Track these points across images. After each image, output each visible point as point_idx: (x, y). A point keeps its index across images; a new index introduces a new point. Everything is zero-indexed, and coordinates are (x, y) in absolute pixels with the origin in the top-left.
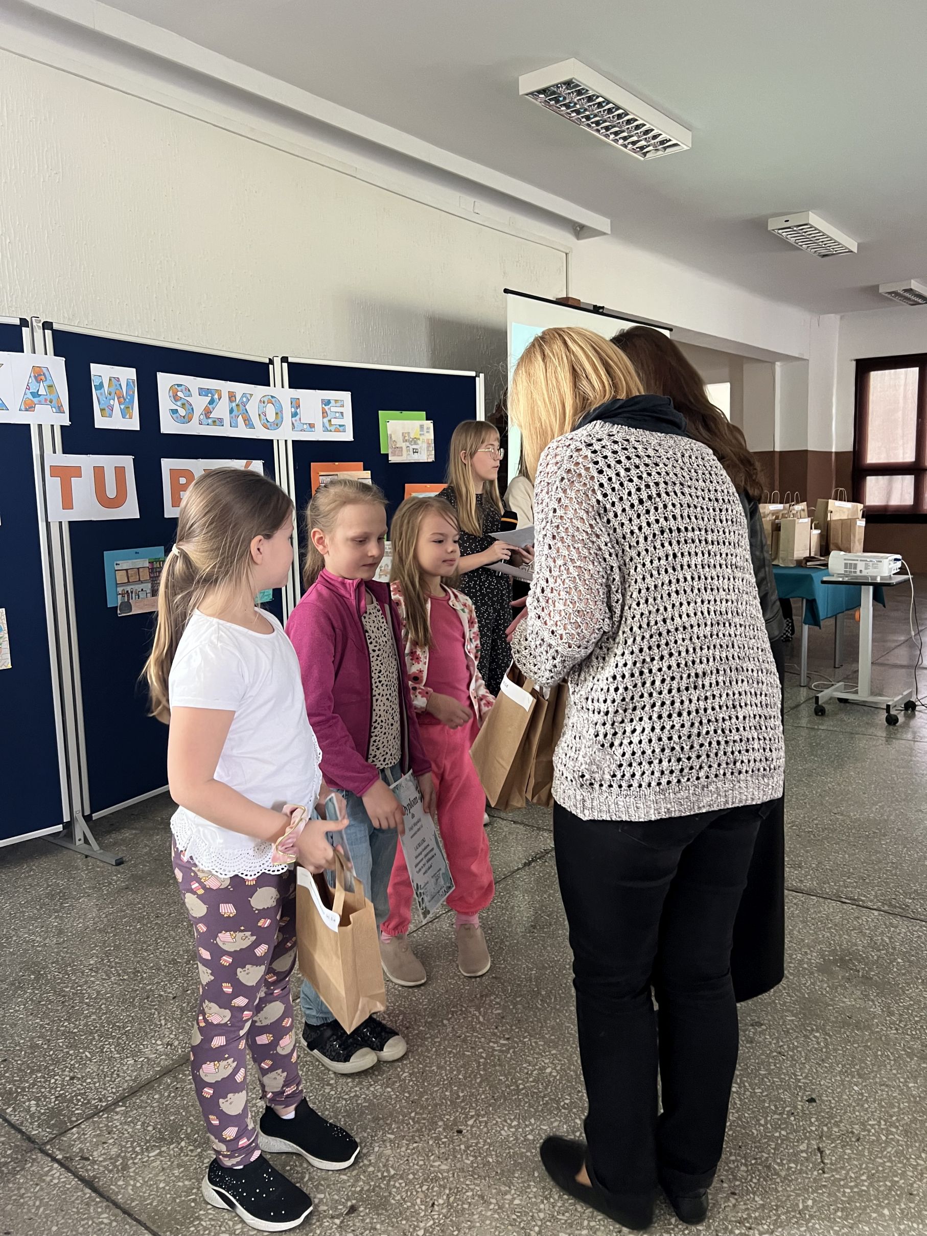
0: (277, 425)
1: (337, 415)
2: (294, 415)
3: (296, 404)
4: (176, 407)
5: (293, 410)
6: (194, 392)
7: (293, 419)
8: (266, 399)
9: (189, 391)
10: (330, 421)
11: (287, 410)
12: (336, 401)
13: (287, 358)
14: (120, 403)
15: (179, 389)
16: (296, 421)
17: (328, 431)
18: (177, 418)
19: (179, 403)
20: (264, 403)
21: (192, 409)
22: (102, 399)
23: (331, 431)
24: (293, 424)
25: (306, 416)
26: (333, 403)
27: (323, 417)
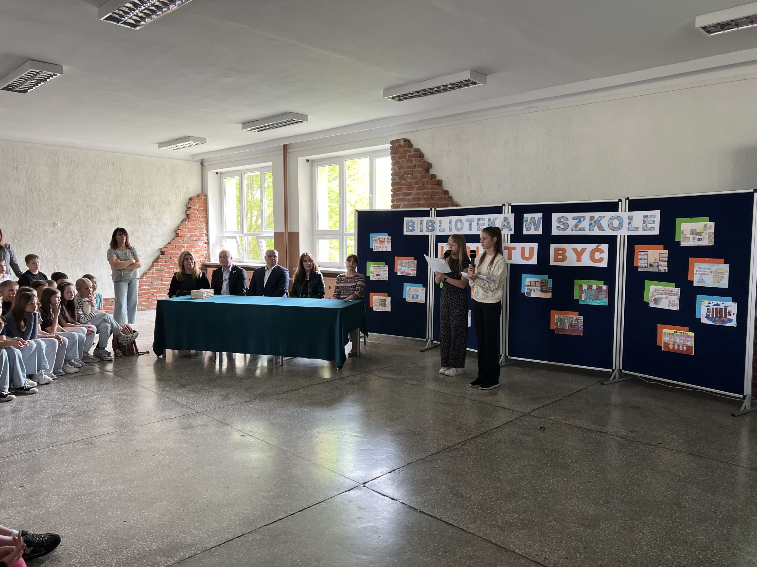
0: (619, 228)
1: (651, 222)
2: (629, 223)
3: (630, 218)
5: (629, 221)
6: (570, 219)
8: (613, 218)
9: (567, 218)
10: (647, 225)
11: (626, 221)
12: (651, 215)
13: (629, 198)
14: (534, 226)
15: (562, 218)
16: (630, 226)
17: (645, 230)
18: (559, 229)
19: (561, 224)
21: (568, 225)
22: (527, 225)
23: (647, 230)
24: (628, 228)
25: (634, 224)
26: (649, 216)
27: (643, 224)
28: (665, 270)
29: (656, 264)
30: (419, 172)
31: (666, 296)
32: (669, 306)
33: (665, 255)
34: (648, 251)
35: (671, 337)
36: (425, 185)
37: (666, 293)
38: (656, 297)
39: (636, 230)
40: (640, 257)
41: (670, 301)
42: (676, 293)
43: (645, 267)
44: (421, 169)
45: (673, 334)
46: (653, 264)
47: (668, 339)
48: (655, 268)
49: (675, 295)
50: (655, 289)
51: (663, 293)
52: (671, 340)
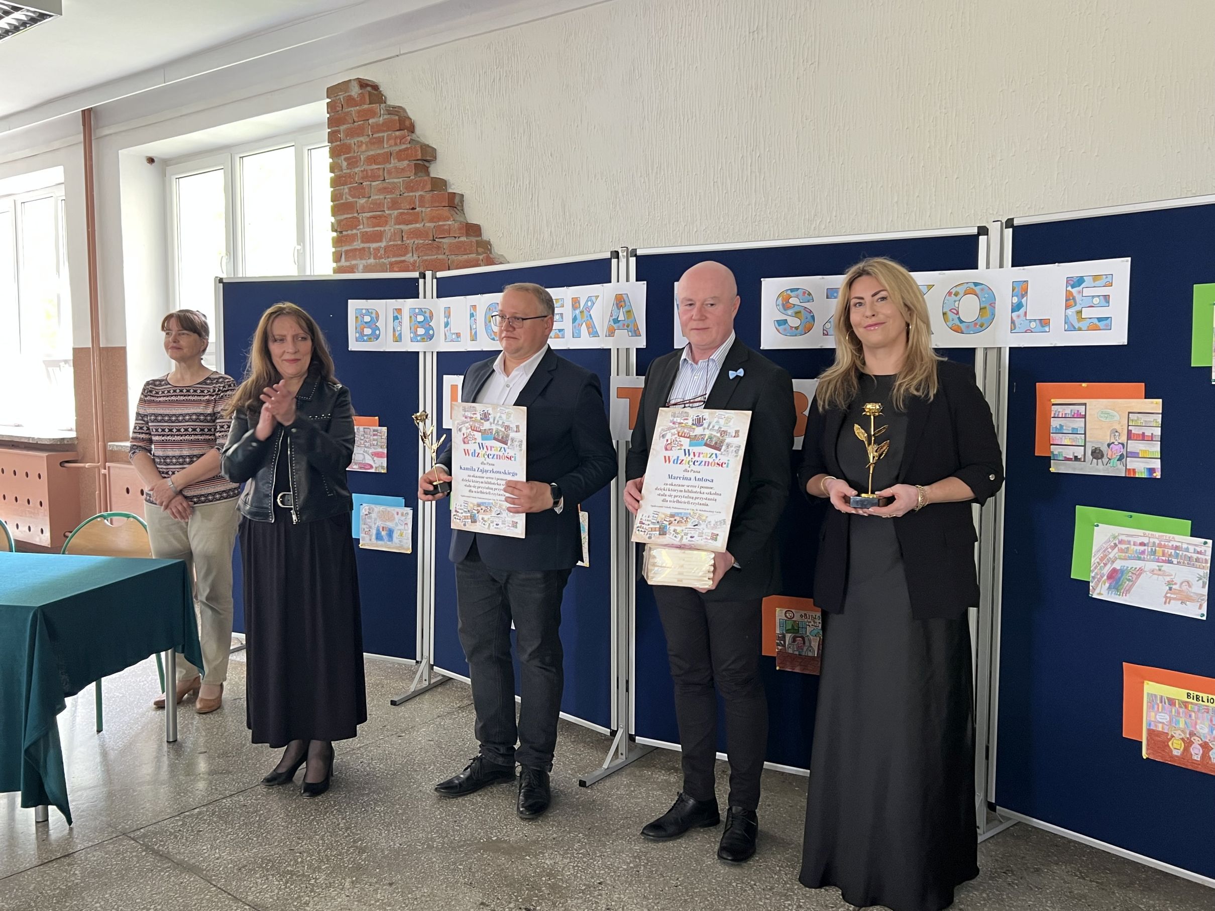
0: (980, 326)
1: (1096, 301)
2: (1016, 308)
3: (1021, 289)
4: (784, 317)
5: (1015, 300)
6: (819, 296)
7: (1015, 314)
8: (961, 290)
9: (810, 294)
10: (1079, 312)
11: (1004, 300)
12: (1096, 278)
13: (1012, 219)
15: (792, 294)
16: (1018, 316)
17: (1075, 329)
18: (785, 330)
19: (790, 312)
20: (956, 294)
21: (813, 317)
23: (1080, 329)
24: (1013, 322)
25: (1034, 309)
26: (1088, 281)
27: (1067, 307)
28: (1152, 471)
29: (1117, 450)
30: (400, 171)
31: (1154, 565)
32: (1167, 600)
33: (1151, 418)
34: (1085, 404)
35: (1178, 713)
36: (417, 209)
37: (1154, 553)
38: (1118, 565)
39: (1040, 328)
40: (1055, 423)
41: (1170, 583)
42: (1195, 556)
43: (1076, 459)
44: (406, 163)
45: (1185, 704)
46: (1104, 448)
47: (1164, 718)
48: (1114, 461)
49: (1190, 562)
50: (1115, 538)
51: (1143, 552)
52: (1177, 722)
